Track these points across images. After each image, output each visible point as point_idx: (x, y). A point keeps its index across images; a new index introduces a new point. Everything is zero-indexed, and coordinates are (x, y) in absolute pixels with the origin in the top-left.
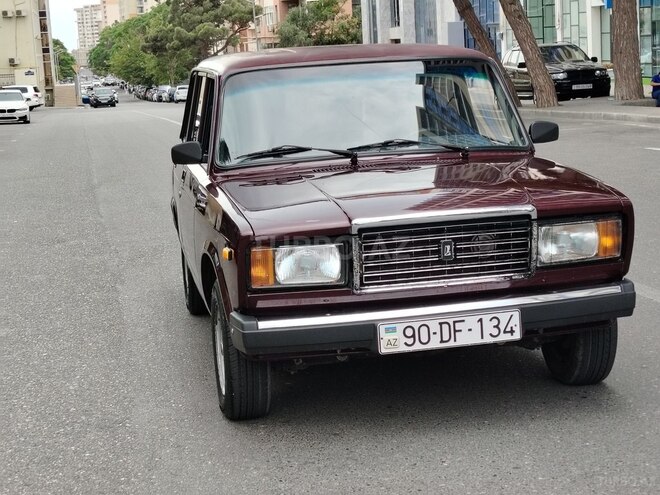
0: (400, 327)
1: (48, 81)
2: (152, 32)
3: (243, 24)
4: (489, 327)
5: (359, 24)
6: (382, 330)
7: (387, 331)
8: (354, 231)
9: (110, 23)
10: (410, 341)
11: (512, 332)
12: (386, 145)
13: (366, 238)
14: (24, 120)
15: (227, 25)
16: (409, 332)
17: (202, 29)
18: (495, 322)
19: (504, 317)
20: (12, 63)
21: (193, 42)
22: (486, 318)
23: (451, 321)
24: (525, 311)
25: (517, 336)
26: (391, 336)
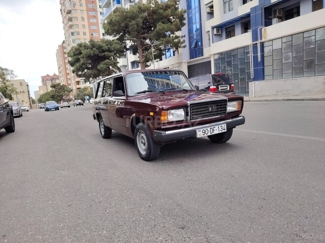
1: (30, 104)
2: (51, 95)
3: (69, 92)
4: (220, 129)
5: (93, 91)
6: (197, 131)
9: (41, 94)
11: (225, 129)
13: (192, 107)
14: (28, 111)
15: (66, 92)
16: (204, 131)
17: (61, 93)
19: (223, 126)
20: (23, 101)
21: (60, 96)
22: (220, 126)
23: (212, 128)
24: (227, 124)
26: (200, 133)
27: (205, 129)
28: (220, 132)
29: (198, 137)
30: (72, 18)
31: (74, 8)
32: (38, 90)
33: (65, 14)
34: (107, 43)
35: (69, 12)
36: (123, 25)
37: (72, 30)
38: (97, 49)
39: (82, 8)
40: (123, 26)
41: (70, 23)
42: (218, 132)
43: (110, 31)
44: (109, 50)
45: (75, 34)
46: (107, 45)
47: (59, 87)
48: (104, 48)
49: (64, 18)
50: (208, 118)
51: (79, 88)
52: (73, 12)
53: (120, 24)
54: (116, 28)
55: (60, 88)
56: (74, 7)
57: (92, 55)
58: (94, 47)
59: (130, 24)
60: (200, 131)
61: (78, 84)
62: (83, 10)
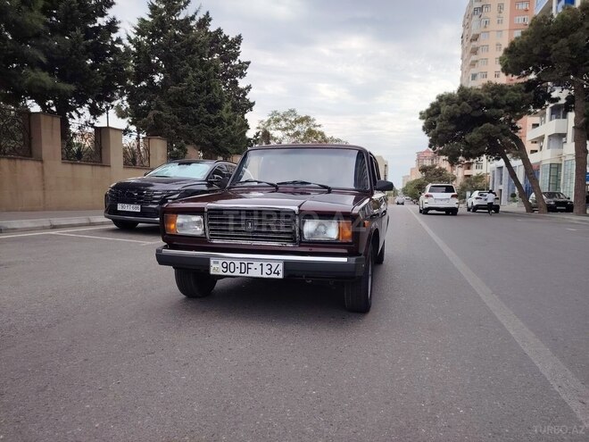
0: (221, 262)
4: (266, 269)
6: (212, 261)
7: (214, 262)
8: (206, 210)
10: (225, 270)
11: (278, 274)
12: (294, 182)
13: (211, 214)
16: (225, 265)
18: (269, 267)
19: (274, 265)
22: (265, 264)
23: (246, 263)
24: (286, 263)
25: (281, 276)
26: (216, 266)
27: (228, 262)
28: (265, 276)
29: (212, 272)
30: (477, 49)
31: (485, 30)
32: (409, 174)
33: (466, 43)
34: (494, 92)
35: (475, 38)
36: (536, 51)
37: (474, 71)
38: (470, 104)
39: (500, 27)
40: (537, 53)
41: (474, 58)
42: (260, 275)
43: (509, 67)
44: (496, 105)
45: (479, 76)
46: (493, 95)
47: (433, 172)
48: (484, 102)
49: (464, 50)
50: (249, 243)
51: (469, 176)
52: (481, 37)
53: (531, 49)
54: (521, 59)
55: (435, 174)
56: (485, 27)
57: (458, 115)
58: (464, 100)
59: (553, 47)
60: (218, 263)
61: (469, 168)
62: (501, 31)
